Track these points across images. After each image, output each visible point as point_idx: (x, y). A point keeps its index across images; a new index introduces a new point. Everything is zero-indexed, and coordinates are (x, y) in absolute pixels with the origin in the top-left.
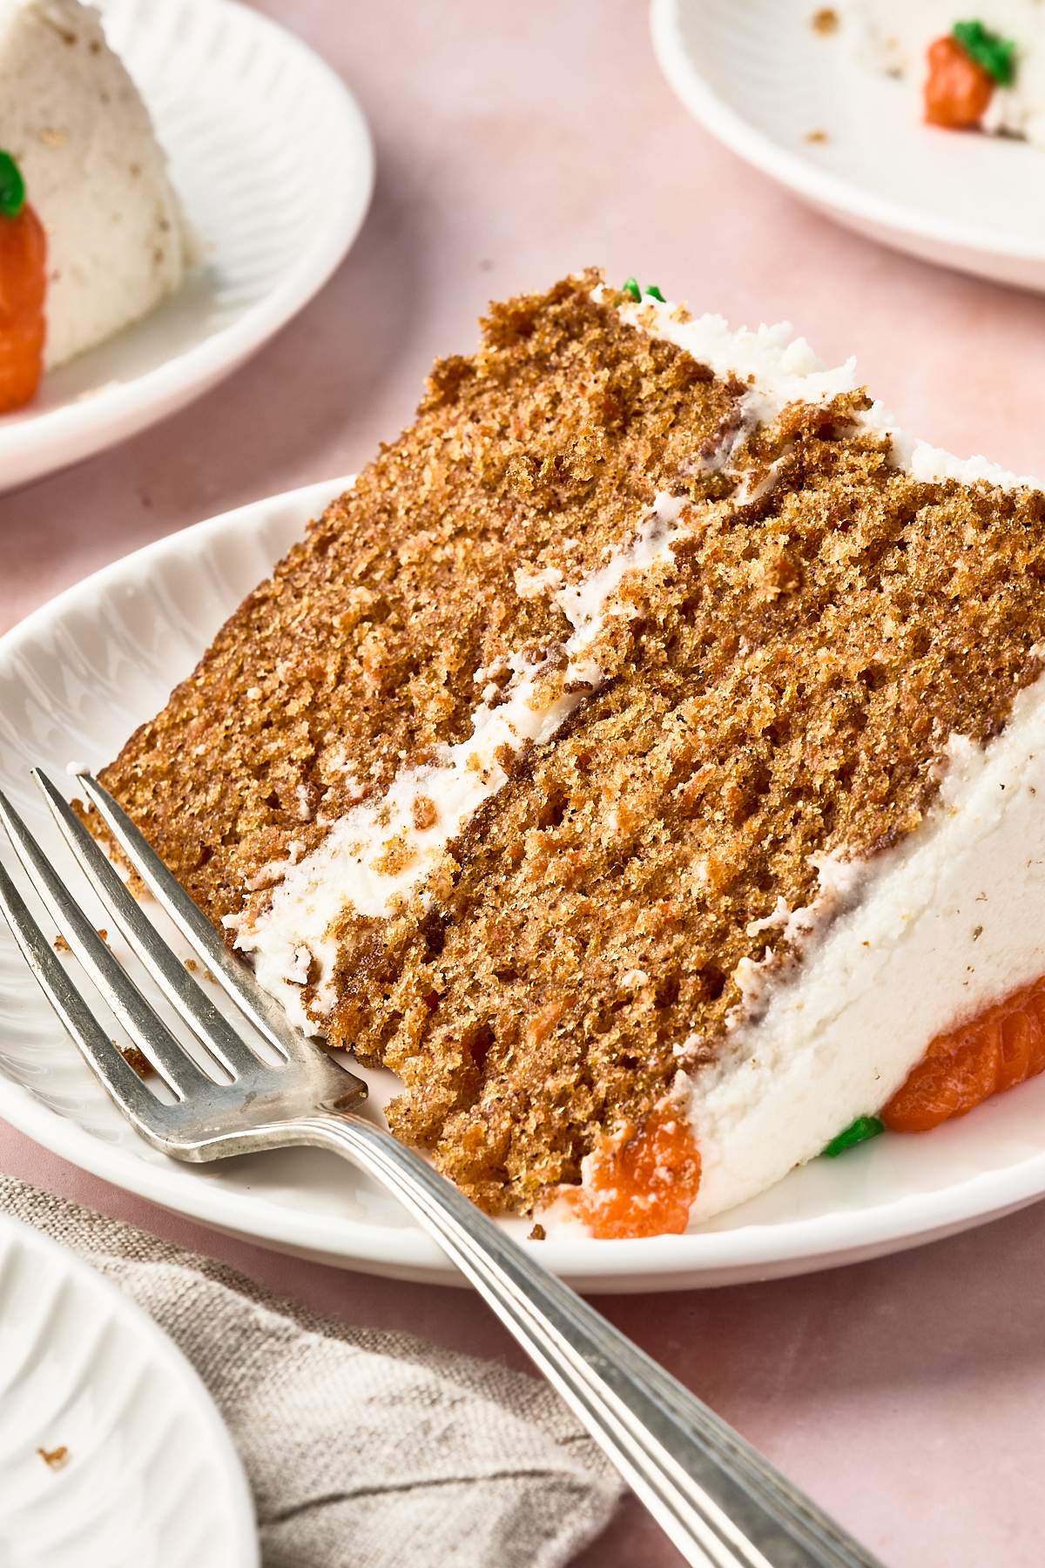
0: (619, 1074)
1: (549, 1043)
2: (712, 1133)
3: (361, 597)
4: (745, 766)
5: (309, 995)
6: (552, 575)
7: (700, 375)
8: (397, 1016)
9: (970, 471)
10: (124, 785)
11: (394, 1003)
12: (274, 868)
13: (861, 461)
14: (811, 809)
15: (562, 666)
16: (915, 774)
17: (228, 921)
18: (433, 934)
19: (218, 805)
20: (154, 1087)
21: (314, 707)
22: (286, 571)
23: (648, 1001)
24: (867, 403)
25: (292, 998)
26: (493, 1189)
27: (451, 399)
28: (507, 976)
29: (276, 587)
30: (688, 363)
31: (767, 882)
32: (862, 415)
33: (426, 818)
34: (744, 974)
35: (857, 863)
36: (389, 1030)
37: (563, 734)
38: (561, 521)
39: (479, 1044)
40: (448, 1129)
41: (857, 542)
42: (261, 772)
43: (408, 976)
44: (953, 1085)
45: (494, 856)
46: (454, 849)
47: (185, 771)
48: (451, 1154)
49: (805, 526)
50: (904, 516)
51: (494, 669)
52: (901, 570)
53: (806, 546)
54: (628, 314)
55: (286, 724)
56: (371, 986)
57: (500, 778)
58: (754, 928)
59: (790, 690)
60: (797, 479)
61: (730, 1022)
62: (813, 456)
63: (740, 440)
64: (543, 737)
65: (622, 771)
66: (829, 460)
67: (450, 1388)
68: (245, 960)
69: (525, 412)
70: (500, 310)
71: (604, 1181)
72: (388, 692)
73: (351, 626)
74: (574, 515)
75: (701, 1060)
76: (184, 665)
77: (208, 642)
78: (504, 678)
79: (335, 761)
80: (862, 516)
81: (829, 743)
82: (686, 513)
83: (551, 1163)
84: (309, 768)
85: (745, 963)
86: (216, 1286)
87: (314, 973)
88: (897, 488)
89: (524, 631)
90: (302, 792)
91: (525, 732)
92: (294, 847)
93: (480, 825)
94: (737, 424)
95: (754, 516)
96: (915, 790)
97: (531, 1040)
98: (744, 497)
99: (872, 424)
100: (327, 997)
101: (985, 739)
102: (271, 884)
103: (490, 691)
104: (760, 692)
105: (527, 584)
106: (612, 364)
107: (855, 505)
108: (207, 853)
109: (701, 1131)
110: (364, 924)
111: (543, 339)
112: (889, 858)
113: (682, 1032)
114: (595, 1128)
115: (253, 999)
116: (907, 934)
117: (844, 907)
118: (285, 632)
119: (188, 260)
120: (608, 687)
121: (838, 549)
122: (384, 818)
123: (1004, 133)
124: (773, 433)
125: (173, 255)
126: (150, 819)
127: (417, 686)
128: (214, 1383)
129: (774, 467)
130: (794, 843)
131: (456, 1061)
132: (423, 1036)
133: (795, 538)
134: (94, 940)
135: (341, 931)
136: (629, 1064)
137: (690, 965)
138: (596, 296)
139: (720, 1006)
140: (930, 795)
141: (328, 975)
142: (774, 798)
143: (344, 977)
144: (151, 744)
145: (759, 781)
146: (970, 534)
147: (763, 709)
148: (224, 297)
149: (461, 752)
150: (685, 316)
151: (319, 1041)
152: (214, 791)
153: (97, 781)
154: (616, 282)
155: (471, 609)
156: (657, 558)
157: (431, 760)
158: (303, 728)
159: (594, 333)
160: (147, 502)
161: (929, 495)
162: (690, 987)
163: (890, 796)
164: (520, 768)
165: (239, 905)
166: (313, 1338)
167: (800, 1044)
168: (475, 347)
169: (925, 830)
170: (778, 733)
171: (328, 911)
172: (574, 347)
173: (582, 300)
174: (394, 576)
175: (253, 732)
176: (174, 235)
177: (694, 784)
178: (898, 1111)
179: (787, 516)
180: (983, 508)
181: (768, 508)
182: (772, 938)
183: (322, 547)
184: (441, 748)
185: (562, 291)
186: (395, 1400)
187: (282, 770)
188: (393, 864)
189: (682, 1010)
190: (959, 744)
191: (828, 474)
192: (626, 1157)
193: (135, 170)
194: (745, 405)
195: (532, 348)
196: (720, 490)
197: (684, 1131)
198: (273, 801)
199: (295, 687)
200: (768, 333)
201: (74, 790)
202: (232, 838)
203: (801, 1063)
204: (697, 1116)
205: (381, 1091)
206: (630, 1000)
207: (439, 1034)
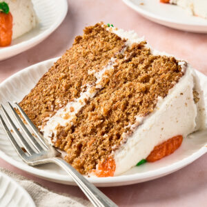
0: (103, 151)
1: (91, 147)
2: (118, 161)
3: (63, 75)
4: (124, 102)
5: (52, 139)
6: (94, 71)
7: (119, 39)
8: (66, 142)
9: (163, 54)
10: (23, 105)
11: (66, 140)
12: (47, 118)
13: (145, 52)
14: (135, 108)
15: (95, 85)
16: (152, 103)
17: (39, 127)
18: (73, 129)
19: (38, 108)
20: (26, 154)
21: (54, 92)
22: (50, 71)
23: (108, 139)
24: (146, 43)
25: (49, 139)
26: (82, 170)
27: (78, 43)
28: (85, 135)
29: (49, 73)
30: (117, 37)
31: (128, 120)
32: (145, 45)
33: (72, 110)
34: (123, 135)
35: (142, 117)
36: (65, 144)
37: (95, 96)
38: (96, 62)
39: (80, 147)
40: (74, 160)
41: (144, 65)
42: (45, 103)
43: (68, 135)
44: (158, 154)
45: (83, 116)
46: (77, 115)
47: (33, 103)
48: (75, 164)
49: (135, 63)
50: (152, 61)
51: (84, 86)
52: (151, 70)
53: (135, 66)
54: (108, 29)
55: (50, 95)
56: (62, 137)
57: (84, 104)
58: (125, 127)
59: (132, 89)
60: (134, 55)
61: (121, 143)
62: (137, 52)
63: (125, 49)
64: (92, 97)
65: (104, 102)
66: (140, 52)
67: (73, 201)
68: (42, 133)
69: (90, 45)
70: (87, 28)
71: (100, 169)
72: (67, 90)
73: (61, 79)
74: (98, 61)
75: (116, 149)
76: (33, 86)
77: (37, 82)
78: (85, 87)
79: (58, 101)
80: (145, 61)
81: (138, 98)
82: (116, 61)
83: (91, 166)
84: (53, 102)
85: (124, 133)
86: (35, 184)
87: (53, 135)
88: (150, 57)
89: (89, 80)
90: (52, 106)
91: (89, 96)
92: (50, 115)
93: (81, 111)
94: (125, 46)
95: (127, 61)
96: (152, 105)
97: (88, 146)
98: (126, 58)
99: (147, 47)
100: (55, 139)
101: (164, 97)
102: (46, 121)
103: (83, 90)
104: (127, 90)
105: (90, 72)
106: (105, 37)
107: (144, 59)
108: (36, 116)
109: (116, 160)
110: (61, 127)
111: (94, 33)
112: (147, 116)
113: (113, 144)
114: (98, 160)
115: (43, 140)
116: (150, 129)
117: (140, 124)
118: (50, 80)
119: (37, 22)
120: (103, 89)
121: (141, 67)
122: (65, 110)
123: (173, 4)
124: (131, 48)
125: (34, 21)
126: (27, 111)
127: (71, 89)
128: (34, 200)
129: (131, 54)
130: (132, 114)
131: (76, 149)
132: (71, 145)
133: (134, 65)
134: (17, 130)
135: (58, 129)
136: (104, 150)
137: (115, 134)
138: (102, 26)
139: (119, 140)
140: (154, 106)
141: (55, 136)
142: (129, 107)
143: (58, 136)
144: (27, 98)
145: (127, 104)
146: (162, 64)
147: (128, 92)
148: (42, 28)
149: (78, 99)
150: (117, 29)
151: (54, 146)
152: (38, 106)
153: (18, 105)
154: (106, 24)
155: (80, 77)
156: (111, 68)
157: (73, 101)
158: (52, 96)
159: (102, 32)
160: (29, 61)
161: (156, 58)
162: (115, 137)
163: (148, 106)
164: (88, 102)
165: (41, 124)
166: (51, 193)
167: (132, 146)
168: (82, 34)
169: (154, 112)
170: (130, 96)
171: (56, 125)
172: (99, 34)
173: (100, 27)
174: (68, 71)
175: (44, 97)
176: (34, 18)
177: (116, 105)
178: (149, 158)
179: (132, 61)
180: (164, 60)
181: (130, 60)
182: (128, 129)
183: (56, 67)
184: (75, 99)
185: (97, 25)
186: (64, 203)
187: (49, 102)
188: (67, 117)
189: (113, 141)
190: (160, 98)
191: (140, 54)
192: (103, 165)
193: (28, 7)
194: (126, 43)
195: (92, 34)
196: (121, 57)
197: (113, 160)
198: (47, 108)
199: (51, 89)
200: (130, 32)
201: (14, 106)
202: (40, 114)
203: (133, 150)
204: (115, 158)
205: (63, 154)
206: (105, 139)
207: (73, 145)
